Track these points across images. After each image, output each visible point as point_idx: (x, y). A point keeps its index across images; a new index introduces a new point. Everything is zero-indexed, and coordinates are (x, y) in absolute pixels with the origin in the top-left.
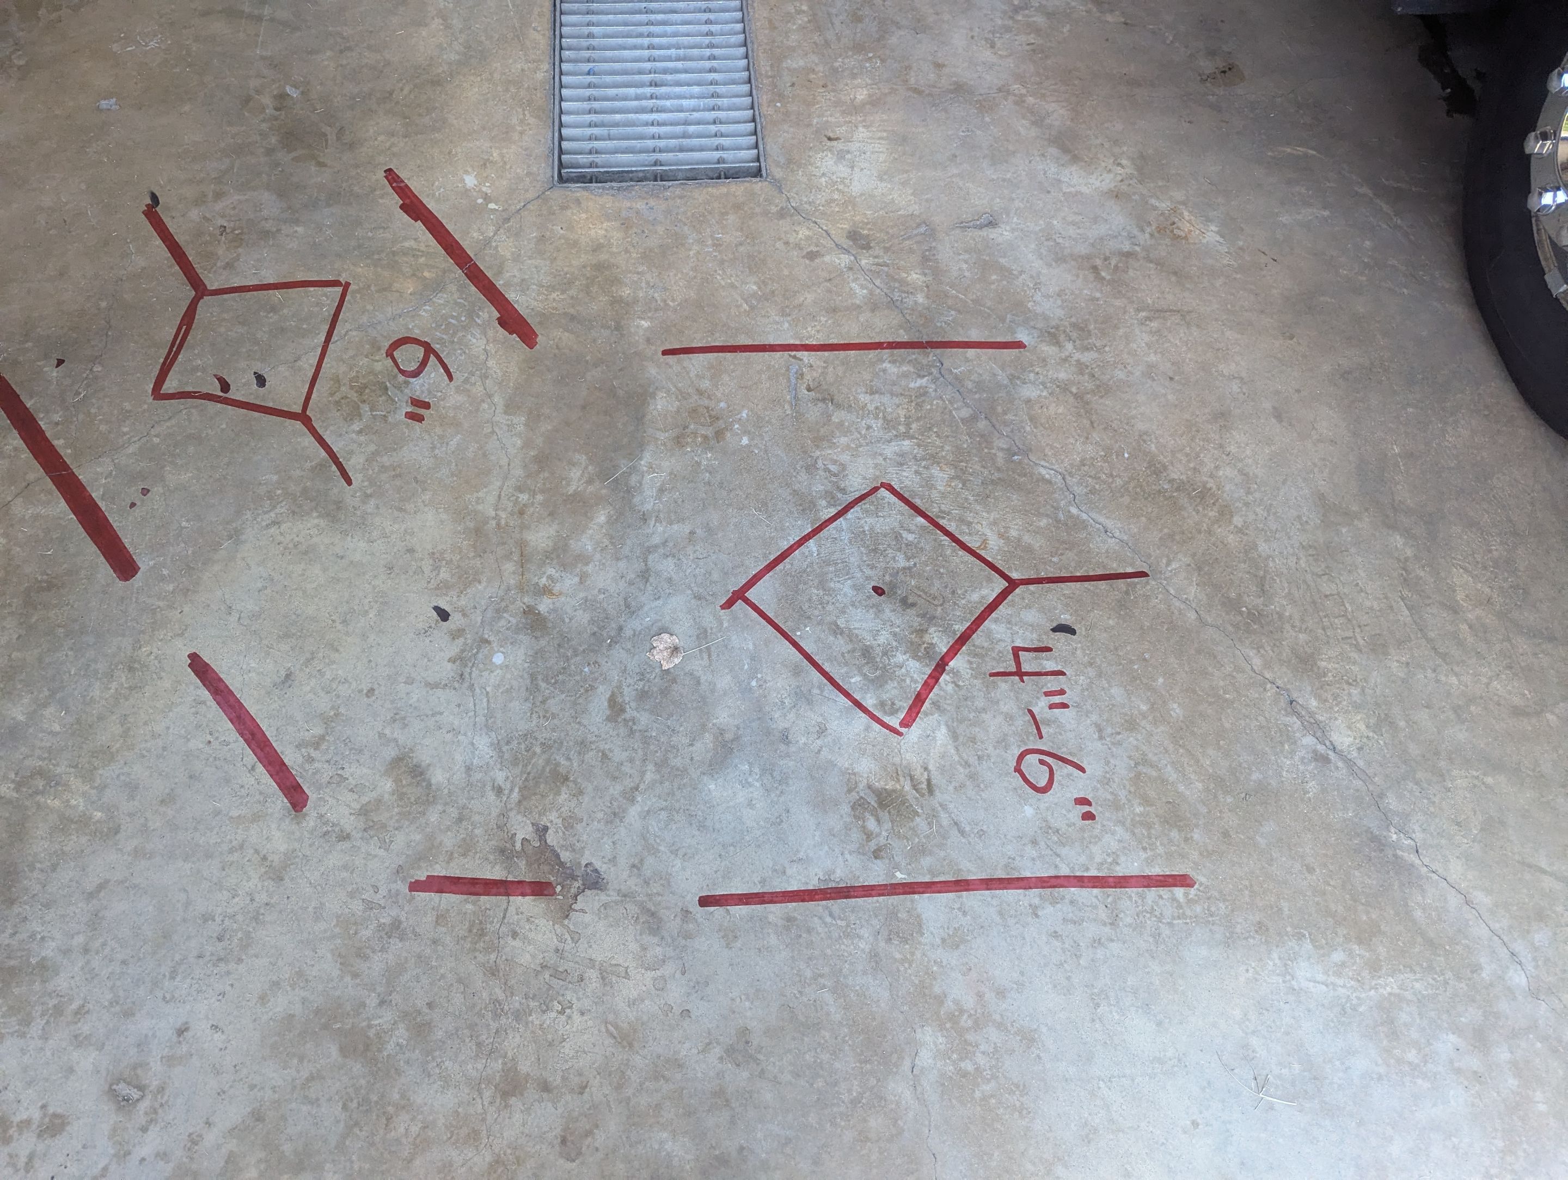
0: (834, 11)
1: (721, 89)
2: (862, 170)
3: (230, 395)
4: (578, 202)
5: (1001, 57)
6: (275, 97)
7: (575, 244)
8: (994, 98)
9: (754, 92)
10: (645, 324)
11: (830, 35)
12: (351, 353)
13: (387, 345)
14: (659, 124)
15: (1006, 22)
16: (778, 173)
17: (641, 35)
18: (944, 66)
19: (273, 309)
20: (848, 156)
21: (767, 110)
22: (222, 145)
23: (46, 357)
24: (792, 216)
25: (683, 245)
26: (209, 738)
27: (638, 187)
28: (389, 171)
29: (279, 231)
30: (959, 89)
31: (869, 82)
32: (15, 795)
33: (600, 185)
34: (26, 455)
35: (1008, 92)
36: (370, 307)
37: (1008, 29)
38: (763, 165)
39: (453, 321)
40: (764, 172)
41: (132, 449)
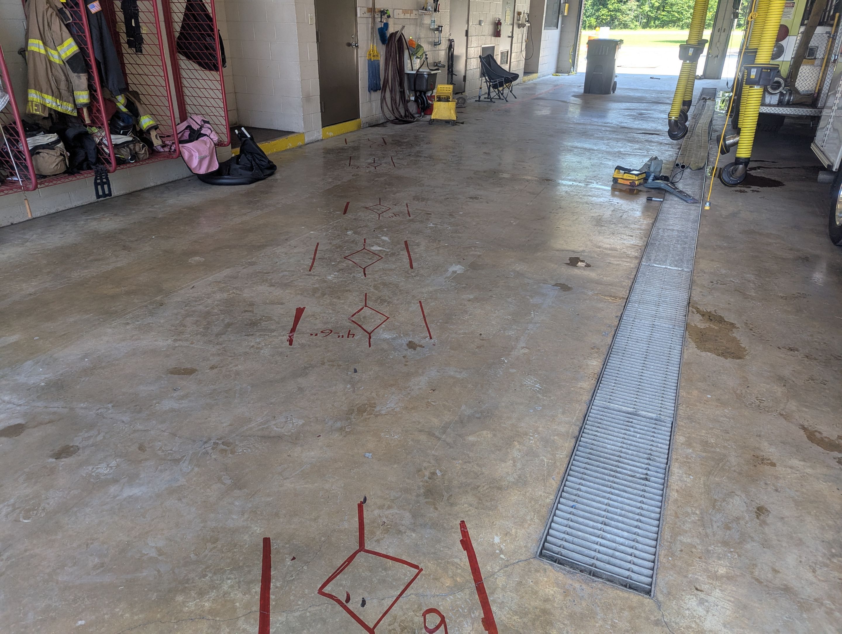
0: (714, 519)
1: (640, 539)
2: (713, 615)
3: (348, 605)
4: (545, 570)
5: (819, 580)
6: (431, 473)
7: (536, 593)
8: (811, 604)
9: (658, 547)
11: (709, 531)
12: (408, 606)
13: (425, 609)
14: (600, 545)
15: (825, 561)
16: (661, 597)
17: (604, 497)
18: (779, 572)
19: (385, 569)
20: (706, 604)
21: (663, 559)
22: (401, 486)
23: (290, 554)
24: (663, 626)
25: (594, 618)
27: (579, 575)
28: (463, 522)
29: (405, 532)
30: (787, 590)
31: (729, 565)
33: (559, 565)
34: (258, 597)
35: (822, 604)
36: (426, 586)
37: (827, 566)
38: (653, 589)
39: (460, 610)
40: (652, 594)
41: (297, 614)
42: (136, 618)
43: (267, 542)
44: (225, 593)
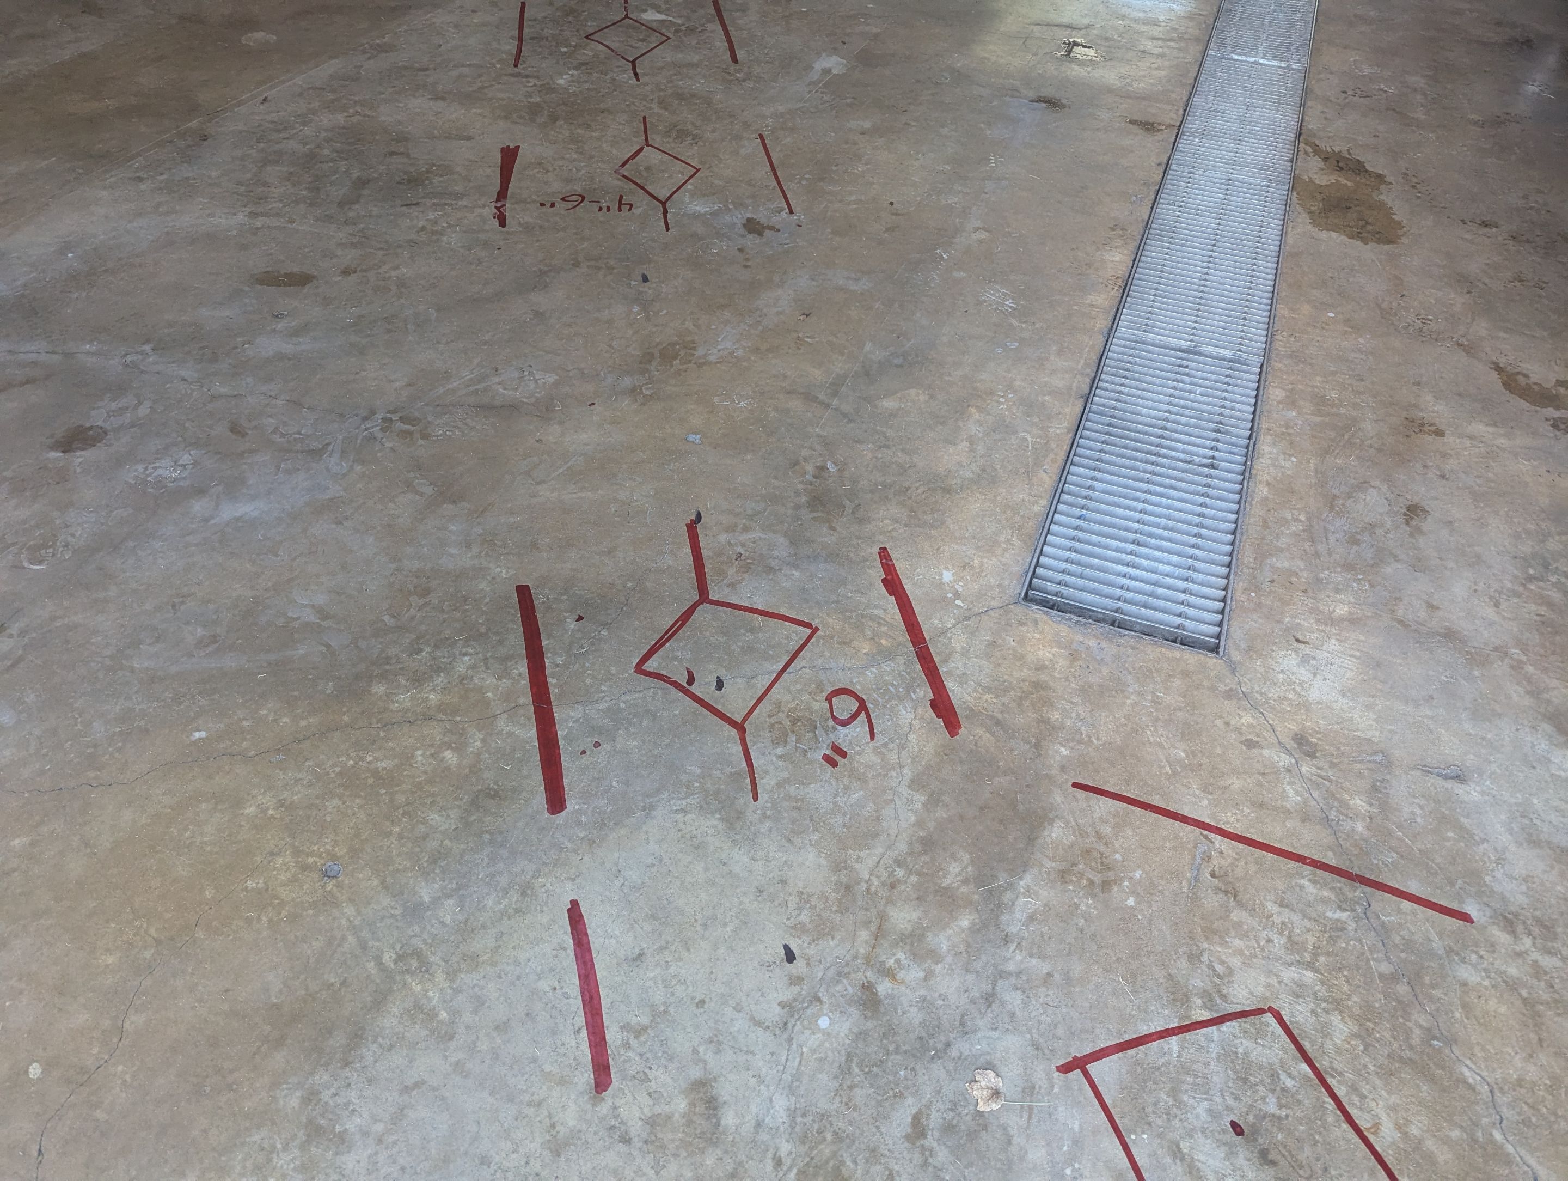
0: (1331, 528)
1: (1201, 565)
2: (1325, 679)
3: (693, 689)
4: (1036, 622)
5: (1504, 618)
6: (817, 467)
7: (1022, 657)
8: (1488, 655)
9: (1232, 576)
10: (1064, 752)
11: (1321, 548)
12: (798, 686)
13: (830, 689)
14: (1131, 578)
15: (1516, 588)
16: (1236, 656)
17: (1136, 499)
18: (1438, 608)
19: (752, 630)
20: (1314, 662)
21: (1239, 596)
22: (764, 492)
23: (571, 611)
24: (1239, 699)
25: (1123, 691)
26: (556, 984)
27: (1095, 628)
28: (883, 549)
29: (780, 570)
30: (1450, 635)
31: (1353, 601)
32: (392, 966)
33: (1060, 613)
34: (525, 682)
35: (1506, 654)
36: (827, 654)
37: (1519, 595)
38: (1222, 644)
39: (891, 689)
40: (1221, 650)
41: (601, 706)
42: (303, 723)
43: (524, 592)
44: (462, 679)
